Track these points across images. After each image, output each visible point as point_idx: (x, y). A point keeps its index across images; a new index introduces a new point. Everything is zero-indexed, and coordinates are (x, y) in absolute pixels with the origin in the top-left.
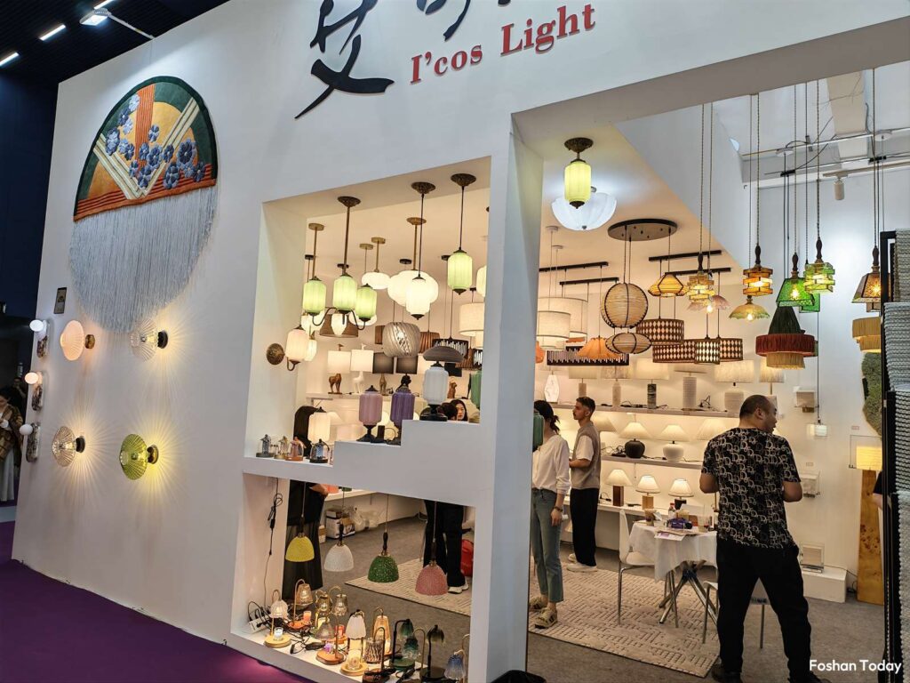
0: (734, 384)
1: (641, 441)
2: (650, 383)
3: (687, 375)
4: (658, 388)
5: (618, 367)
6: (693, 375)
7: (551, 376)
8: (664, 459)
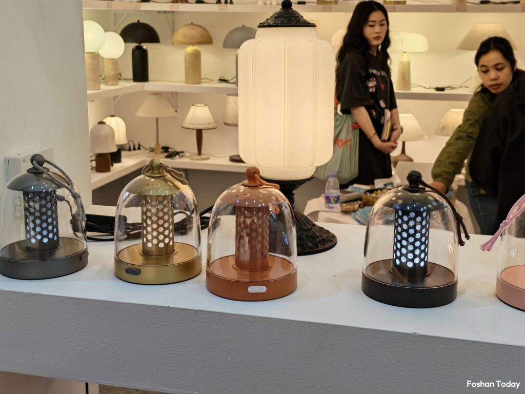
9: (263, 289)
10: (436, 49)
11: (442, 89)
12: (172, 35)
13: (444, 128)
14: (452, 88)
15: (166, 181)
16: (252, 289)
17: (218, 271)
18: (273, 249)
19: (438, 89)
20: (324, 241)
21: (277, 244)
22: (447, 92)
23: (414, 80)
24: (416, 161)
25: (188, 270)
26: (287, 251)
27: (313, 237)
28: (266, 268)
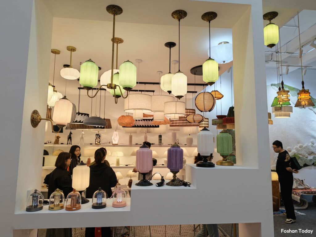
0: (190, 135)
1: (156, 159)
2: (160, 135)
3: (173, 131)
4: (162, 136)
5: (149, 128)
6: (175, 131)
7: (115, 132)
8: (163, 165)
9: (75, 209)
10: (125, 155)
11: (127, 165)
12: (53, 153)
13: (128, 175)
14: (130, 165)
15: (59, 192)
16: (73, 209)
17: (67, 207)
18: (77, 203)
19: (126, 165)
20: (87, 201)
21: (78, 202)
22: (128, 166)
23: (120, 163)
24: (121, 185)
25: (62, 208)
26: (79, 203)
27: (85, 201)
28: (76, 205)
